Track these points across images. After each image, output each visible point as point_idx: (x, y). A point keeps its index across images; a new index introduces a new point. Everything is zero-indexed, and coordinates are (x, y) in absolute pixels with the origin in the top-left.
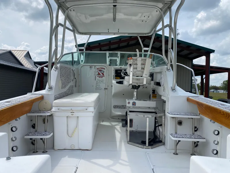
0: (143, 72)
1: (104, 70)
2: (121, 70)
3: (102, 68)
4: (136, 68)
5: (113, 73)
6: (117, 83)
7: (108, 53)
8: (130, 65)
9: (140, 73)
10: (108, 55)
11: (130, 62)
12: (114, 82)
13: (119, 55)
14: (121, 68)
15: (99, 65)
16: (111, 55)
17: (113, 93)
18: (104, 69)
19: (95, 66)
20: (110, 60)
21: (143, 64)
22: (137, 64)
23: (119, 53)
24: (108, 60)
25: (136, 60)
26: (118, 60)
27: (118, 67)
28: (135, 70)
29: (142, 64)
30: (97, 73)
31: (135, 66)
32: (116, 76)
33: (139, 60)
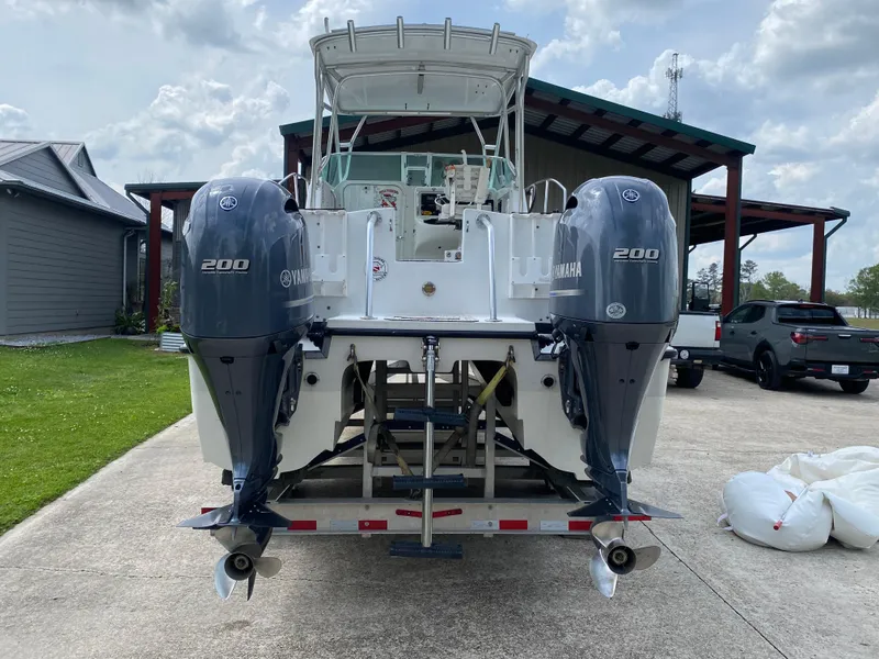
0: (474, 194)
1: (395, 195)
2: (435, 196)
3: (392, 191)
4: (462, 186)
5: (417, 202)
6: (425, 222)
7: (404, 155)
8: (451, 179)
9: (470, 195)
10: (404, 160)
11: (450, 173)
12: (420, 221)
13: (429, 161)
14: (434, 190)
15: (383, 185)
16: (411, 161)
17: (416, 247)
18: (397, 192)
19: (375, 186)
20: (410, 173)
21: (475, 179)
22: (463, 179)
23: (430, 156)
24: (404, 172)
25: (462, 170)
26: (428, 172)
27: (428, 189)
28: (460, 190)
29: (473, 179)
30: (381, 202)
31: (459, 182)
32: (423, 208)
33: (468, 169)
